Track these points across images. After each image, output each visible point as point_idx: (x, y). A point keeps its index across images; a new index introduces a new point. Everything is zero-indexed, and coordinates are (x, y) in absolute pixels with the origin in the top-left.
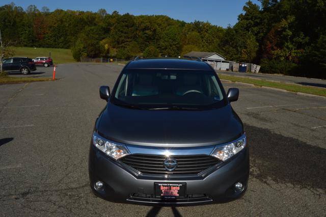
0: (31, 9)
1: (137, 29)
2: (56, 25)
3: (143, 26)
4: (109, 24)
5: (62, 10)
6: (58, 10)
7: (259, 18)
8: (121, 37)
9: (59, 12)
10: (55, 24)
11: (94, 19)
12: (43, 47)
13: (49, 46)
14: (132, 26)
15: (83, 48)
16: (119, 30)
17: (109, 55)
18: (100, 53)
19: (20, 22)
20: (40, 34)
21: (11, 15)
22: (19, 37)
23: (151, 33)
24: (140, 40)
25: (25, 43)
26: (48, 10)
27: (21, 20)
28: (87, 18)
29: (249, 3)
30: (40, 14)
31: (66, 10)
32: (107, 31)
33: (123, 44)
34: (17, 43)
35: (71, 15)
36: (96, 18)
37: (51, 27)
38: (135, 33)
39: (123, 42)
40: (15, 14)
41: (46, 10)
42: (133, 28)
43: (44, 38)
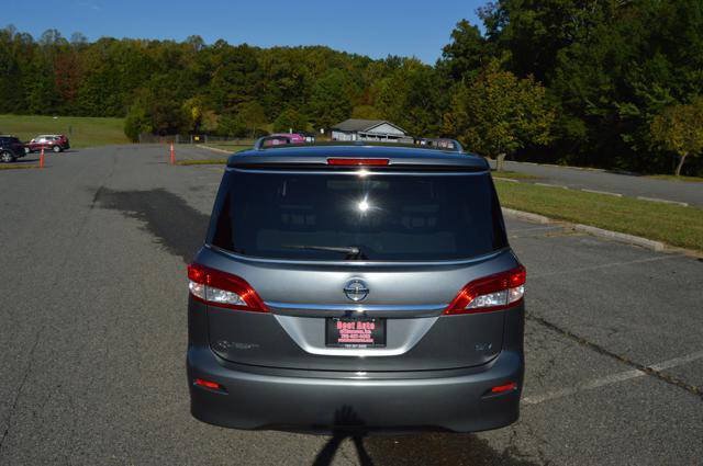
0: (50, 37)
1: (263, 76)
2: (100, 71)
3: (275, 69)
4: (209, 67)
5: (113, 39)
6: (104, 39)
7: (479, 52)
8: (230, 91)
9: (108, 42)
10: (97, 68)
11: (177, 55)
12: (75, 115)
13: (86, 113)
14: (253, 71)
15: (146, 116)
16: (226, 79)
17: (202, 129)
18: (182, 125)
19: (26, 65)
20: (68, 89)
21: (7, 50)
22: (24, 96)
23: (291, 83)
24: (271, 98)
25: (37, 108)
26: (84, 39)
27: (29, 61)
28: (166, 54)
29: (464, 24)
30: (68, 47)
31: (121, 39)
32: (204, 79)
33: (236, 107)
34: (21, 108)
35: (129, 50)
36: (181, 53)
37: (89, 74)
38: (259, 83)
39: (234, 102)
40: (15, 47)
41: (79, 40)
42: (254, 73)
43: (75, 96)
